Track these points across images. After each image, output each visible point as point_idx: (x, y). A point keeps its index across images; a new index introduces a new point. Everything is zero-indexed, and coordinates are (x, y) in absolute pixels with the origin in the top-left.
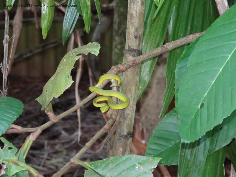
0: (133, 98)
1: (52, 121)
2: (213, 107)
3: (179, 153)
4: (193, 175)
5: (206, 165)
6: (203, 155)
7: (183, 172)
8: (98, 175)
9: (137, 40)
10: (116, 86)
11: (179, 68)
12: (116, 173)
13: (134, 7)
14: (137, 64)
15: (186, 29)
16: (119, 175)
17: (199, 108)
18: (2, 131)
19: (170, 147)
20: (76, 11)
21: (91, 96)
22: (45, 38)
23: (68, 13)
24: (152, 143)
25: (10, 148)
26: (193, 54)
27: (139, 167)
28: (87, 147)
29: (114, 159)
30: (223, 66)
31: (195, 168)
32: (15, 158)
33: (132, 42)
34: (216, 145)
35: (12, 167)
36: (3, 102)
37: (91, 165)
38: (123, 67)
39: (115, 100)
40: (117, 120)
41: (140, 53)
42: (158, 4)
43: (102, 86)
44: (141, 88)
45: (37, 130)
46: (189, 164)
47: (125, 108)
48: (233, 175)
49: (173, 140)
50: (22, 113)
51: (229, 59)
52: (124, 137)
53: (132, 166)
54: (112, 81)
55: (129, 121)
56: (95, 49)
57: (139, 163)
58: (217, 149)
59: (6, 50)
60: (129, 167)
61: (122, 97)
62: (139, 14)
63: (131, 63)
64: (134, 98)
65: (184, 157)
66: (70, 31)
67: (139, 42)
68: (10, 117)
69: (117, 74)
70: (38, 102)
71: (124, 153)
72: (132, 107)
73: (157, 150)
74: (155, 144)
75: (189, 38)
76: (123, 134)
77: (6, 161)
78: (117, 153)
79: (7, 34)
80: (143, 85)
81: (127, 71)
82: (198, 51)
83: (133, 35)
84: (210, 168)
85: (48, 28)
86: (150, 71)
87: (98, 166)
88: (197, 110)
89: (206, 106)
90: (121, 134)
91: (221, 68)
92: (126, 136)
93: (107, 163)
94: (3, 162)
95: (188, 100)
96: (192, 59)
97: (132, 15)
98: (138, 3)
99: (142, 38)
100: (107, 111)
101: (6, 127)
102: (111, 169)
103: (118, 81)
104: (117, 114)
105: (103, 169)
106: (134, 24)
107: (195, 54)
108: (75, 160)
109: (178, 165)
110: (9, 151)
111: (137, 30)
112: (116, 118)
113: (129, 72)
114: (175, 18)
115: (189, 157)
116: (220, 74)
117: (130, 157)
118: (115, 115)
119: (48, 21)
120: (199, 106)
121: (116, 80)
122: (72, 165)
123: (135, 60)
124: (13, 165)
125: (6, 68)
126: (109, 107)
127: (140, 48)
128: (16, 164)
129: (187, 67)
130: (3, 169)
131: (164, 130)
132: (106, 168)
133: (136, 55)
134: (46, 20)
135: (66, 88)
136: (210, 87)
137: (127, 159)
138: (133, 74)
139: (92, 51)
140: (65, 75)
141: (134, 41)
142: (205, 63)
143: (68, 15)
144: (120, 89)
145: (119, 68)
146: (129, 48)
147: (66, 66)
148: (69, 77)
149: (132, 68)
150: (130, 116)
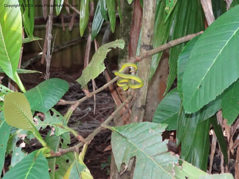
0: (146, 80)
1: (87, 96)
2: (209, 88)
3: (178, 122)
4: (187, 138)
5: (197, 131)
6: (195, 123)
7: (180, 136)
8: (122, 136)
9: (150, 38)
10: (134, 72)
11: (181, 59)
12: (135, 135)
13: (147, 14)
14: (149, 56)
15: (184, 31)
16: (137, 136)
17: (198, 89)
18: (54, 103)
19: (170, 117)
20: (102, 17)
21: (115, 79)
22: (82, 36)
23: (96, 19)
24: (157, 114)
25: (58, 116)
26: (194, 49)
27: (151, 131)
28: (112, 115)
29: (134, 125)
30: (216, 57)
31: (189, 132)
32: (61, 123)
33: (146, 40)
34: (204, 116)
35: (59, 130)
36: (54, 82)
37: (116, 129)
38: (139, 58)
39: (133, 82)
40: (134, 96)
41: (151, 48)
42: (168, 11)
44: (150, 73)
45: (76, 103)
46: (185, 129)
47: (140, 88)
48: (215, 139)
49: (173, 112)
50: (68, 90)
51: (220, 53)
52: (139, 109)
53: (147, 130)
54: (131, 68)
55: (143, 98)
56: (121, 44)
57: (152, 128)
58: (205, 119)
59: (49, 45)
60: (145, 131)
61: (138, 80)
62: (151, 19)
63: (145, 55)
64: (147, 81)
65: (181, 124)
66: (97, 31)
67: (151, 39)
68: (59, 93)
69: (135, 63)
70: (78, 82)
71: (138, 121)
72: (145, 87)
73: (160, 119)
74: (159, 114)
75: (187, 37)
76: (138, 107)
77: (55, 125)
78: (134, 121)
79: (50, 33)
80: (152, 72)
81: (141, 61)
82: (198, 47)
83: (147, 35)
84: (199, 133)
85: (84, 28)
86: (157, 61)
87: (122, 130)
88: (196, 90)
89: (203, 87)
90: (137, 107)
91: (214, 59)
92: (140, 108)
93: (128, 127)
94: (53, 126)
95: (190, 82)
96: (193, 52)
97: (146, 20)
98: (151, 11)
99: (153, 37)
100: (127, 90)
101: (57, 100)
102: (131, 132)
103: (135, 68)
104: (135, 92)
105: (125, 132)
106: (147, 27)
107: (195, 49)
108: (104, 125)
109: (176, 130)
110: (57, 118)
111: (149, 31)
112: (134, 95)
113: (143, 61)
114: (175, 23)
115: (184, 124)
116: (214, 64)
117: (145, 124)
118: (133, 92)
119: (84, 23)
120: (198, 87)
121: (134, 67)
122: (102, 129)
123: (148, 53)
124: (60, 128)
125: (49, 58)
126: (129, 87)
127: (152, 44)
128: (62, 127)
129: (189, 58)
130: (53, 130)
131: (166, 105)
132: (127, 131)
133: (148, 49)
134: (83, 23)
135: (100, 72)
136: (206, 73)
137: (143, 125)
138: (146, 63)
139: (119, 46)
140: (99, 63)
141: (147, 39)
142: (202, 55)
143: (96, 20)
144: (137, 74)
145: (136, 58)
146: (143, 44)
147: (100, 57)
148: (102, 65)
149: (146, 58)
150: (143, 94)
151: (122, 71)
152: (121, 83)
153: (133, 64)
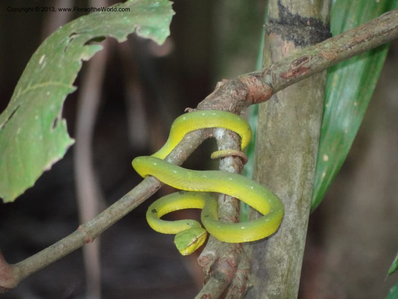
0: (295, 198)
10: (234, 157)
14: (312, 74)
21: (137, 194)
38: (258, 83)
39: (229, 208)
40: (235, 282)
41: (322, 31)
43: (181, 154)
44: (326, 158)
47: (267, 239)
54: (219, 134)
55: (282, 287)
56: (153, 21)
63: (289, 68)
64: (301, 200)
69: (237, 111)
72: (292, 231)
80: (333, 148)
81: (272, 98)
86: (360, 95)
100: (200, 249)
103: (240, 138)
104: (238, 261)
112: (233, 276)
113: (283, 102)
118: (228, 262)
121: (231, 133)
123: (306, 58)
126: (208, 235)
127: (324, 12)
133: (307, 39)
138: (296, 108)
139: (144, 28)
144: (249, 167)
145: (243, 86)
146: (281, 14)
147: (47, 84)
148: (55, 125)
149: (294, 86)
150: (285, 266)
151: (174, 150)
152: (170, 217)
153: (230, 116)
